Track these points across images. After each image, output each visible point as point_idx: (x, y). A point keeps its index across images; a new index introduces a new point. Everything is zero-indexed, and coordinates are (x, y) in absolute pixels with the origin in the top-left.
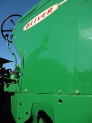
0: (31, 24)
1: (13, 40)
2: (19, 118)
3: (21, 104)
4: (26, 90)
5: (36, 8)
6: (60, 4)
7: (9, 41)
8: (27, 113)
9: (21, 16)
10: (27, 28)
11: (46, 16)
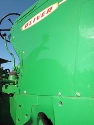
0: (30, 24)
1: (11, 40)
2: (19, 120)
3: (20, 106)
4: (25, 92)
5: (35, 7)
6: (60, 3)
7: (7, 41)
8: (27, 115)
9: (19, 15)
10: (25, 27)
11: (45, 15)
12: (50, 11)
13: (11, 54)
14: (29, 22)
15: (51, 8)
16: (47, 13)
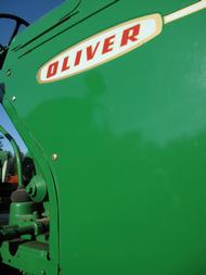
12: (133, 39)
13: (9, 137)
14: (60, 59)
15: (136, 29)
16: (124, 42)
